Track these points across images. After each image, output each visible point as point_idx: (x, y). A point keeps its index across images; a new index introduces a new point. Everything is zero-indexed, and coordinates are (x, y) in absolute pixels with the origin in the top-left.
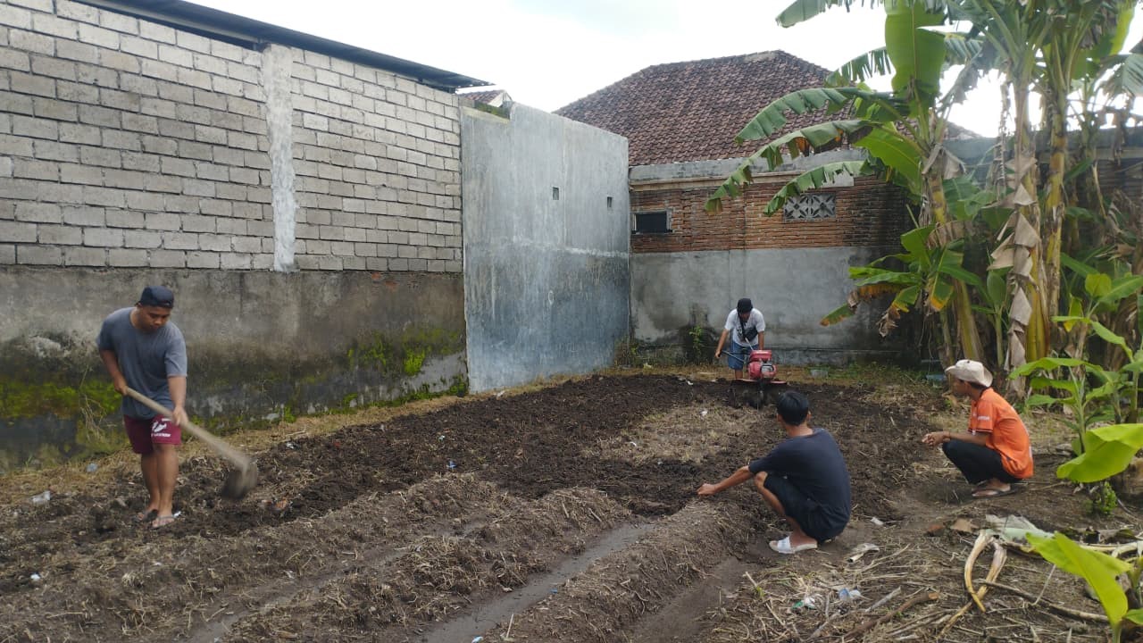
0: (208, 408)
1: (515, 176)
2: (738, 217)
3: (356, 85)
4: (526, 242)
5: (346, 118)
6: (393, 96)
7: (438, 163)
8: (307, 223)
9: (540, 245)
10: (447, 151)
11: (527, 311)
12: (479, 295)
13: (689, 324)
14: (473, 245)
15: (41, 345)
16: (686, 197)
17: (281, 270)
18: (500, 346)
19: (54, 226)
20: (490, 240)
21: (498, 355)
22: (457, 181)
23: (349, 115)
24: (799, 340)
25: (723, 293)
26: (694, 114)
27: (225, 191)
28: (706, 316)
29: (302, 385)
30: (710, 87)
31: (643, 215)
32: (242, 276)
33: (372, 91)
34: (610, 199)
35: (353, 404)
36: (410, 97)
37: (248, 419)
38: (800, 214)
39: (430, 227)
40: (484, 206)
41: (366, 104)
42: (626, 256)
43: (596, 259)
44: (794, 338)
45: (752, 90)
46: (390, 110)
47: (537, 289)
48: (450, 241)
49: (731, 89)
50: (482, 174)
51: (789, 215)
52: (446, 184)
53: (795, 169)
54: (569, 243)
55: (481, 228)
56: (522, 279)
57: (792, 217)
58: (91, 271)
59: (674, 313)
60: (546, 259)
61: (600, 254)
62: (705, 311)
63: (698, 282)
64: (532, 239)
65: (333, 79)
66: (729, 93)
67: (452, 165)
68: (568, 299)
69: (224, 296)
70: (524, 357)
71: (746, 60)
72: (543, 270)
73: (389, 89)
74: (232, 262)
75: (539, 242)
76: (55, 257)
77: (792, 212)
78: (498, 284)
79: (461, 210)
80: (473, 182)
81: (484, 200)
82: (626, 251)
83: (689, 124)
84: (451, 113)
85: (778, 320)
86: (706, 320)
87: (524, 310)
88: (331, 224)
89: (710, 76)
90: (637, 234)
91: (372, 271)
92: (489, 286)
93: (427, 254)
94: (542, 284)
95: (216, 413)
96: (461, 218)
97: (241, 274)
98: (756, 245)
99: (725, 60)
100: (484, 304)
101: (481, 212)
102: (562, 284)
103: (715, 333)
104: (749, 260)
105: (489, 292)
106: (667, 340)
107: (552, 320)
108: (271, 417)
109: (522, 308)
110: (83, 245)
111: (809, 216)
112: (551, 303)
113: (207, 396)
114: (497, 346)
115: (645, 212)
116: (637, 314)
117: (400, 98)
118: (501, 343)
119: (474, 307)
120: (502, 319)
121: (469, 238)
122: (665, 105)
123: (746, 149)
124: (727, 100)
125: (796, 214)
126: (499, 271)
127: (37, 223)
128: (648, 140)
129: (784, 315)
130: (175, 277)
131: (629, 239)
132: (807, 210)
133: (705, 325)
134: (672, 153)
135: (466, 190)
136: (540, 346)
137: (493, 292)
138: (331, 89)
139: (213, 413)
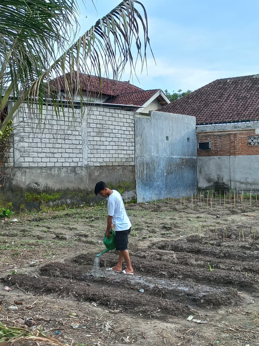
0: (67, 202)
1: (153, 134)
2: (233, 144)
3: (104, 114)
4: (156, 155)
5: (101, 123)
6: (114, 115)
7: (127, 133)
8: (91, 153)
9: (161, 155)
10: (130, 129)
11: (157, 177)
12: (140, 172)
13: (217, 182)
14: (138, 157)
15: (34, 185)
16: (216, 137)
17: (84, 166)
18: (147, 188)
19: (36, 158)
20: (144, 155)
21: (147, 191)
22: (133, 138)
23: (102, 122)
24: (253, 187)
25: (228, 171)
26: (230, 101)
27: (71, 146)
28: (222, 179)
29: (89, 197)
30: (238, 89)
31: (201, 143)
32: (75, 168)
33: (108, 114)
34: (188, 139)
35: (102, 203)
36: (119, 114)
37: (76, 206)
38: (253, 143)
39: (125, 152)
40: (142, 144)
41: (107, 118)
42: (195, 158)
43: (183, 159)
44: (252, 186)
45: (253, 91)
46: (113, 119)
47: (160, 170)
48: (131, 156)
49: (246, 90)
50: (141, 135)
51: (250, 143)
52: (130, 139)
53: (251, 128)
54: (172, 154)
55: (141, 151)
56: (155, 167)
57: (251, 144)
58: (43, 168)
59: (212, 177)
60: (164, 160)
61: (184, 157)
62: (222, 177)
63: (220, 167)
64: (159, 154)
65: (98, 113)
66: (244, 92)
67: (132, 133)
68: (172, 173)
69: (71, 173)
70: (156, 192)
71: (254, 77)
72: (163, 164)
73: (113, 113)
74: (73, 165)
75: (161, 154)
76: (36, 165)
77: (251, 143)
78: (147, 169)
79: (135, 146)
80: (138, 137)
81: (142, 142)
82: (195, 156)
83: (227, 105)
84: (131, 117)
85: (247, 181)
86: (222, 180)
87: (156, 177)
88: (97, 153)
89: (239, 84)
90: (199, 150)
91: (108, 166)
92: (144, 169)
93: (124, 160)
94: (162, 169)
95: (69, 203)
96: (135, 149)
97: (75, 167)
98: (239, 154)
99: (246, 77)
100: (142, 175)
101: (141, 146)
102: (169, 168)
103: (225, 185)
104: (237, 159)
105: (144, 171)
106: (209, 187)
107: (166, 180)
108: (82, 205)
109: (155, 176)
110: (42, 162)
111: (257, 144)
112: (165, 174)
113: (67, 199)
114: (146, 188)
115: (202, 142)
116: (199, 178)
117: (116, 115)
118: (148, 187)
119: (139, 176)
120: (148, 180)
121: (137, 155)
122: (220, 97)
123: (246, 116)
124: (243, 95)
125: (252, 143)
126: (147, 164)
127: (33, 157)
128: (211, 112)
129: (248, 178)
130: (60, 168)
131: (196, 151)
132: (256, 142)
133: (222, 182)
134: (219, 117)
135: (136, 140)
136: (161, 188)
137: (145, 171)
138: (97, 116)
139: (68, 203)
